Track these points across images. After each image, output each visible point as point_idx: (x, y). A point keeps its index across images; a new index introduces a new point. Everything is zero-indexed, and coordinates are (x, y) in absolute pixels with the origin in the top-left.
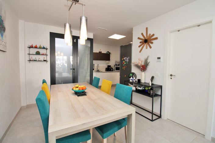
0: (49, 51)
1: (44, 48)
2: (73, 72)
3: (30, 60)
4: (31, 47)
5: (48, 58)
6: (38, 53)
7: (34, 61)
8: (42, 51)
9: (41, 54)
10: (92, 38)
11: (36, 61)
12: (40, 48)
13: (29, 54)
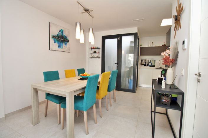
0: (101, 50)
1: (98, 48)
2: (117, 67)
6: (95, 52)
9: (97, 52)
10: (136, 32)
11: (94, 57)
12: (96, 48)
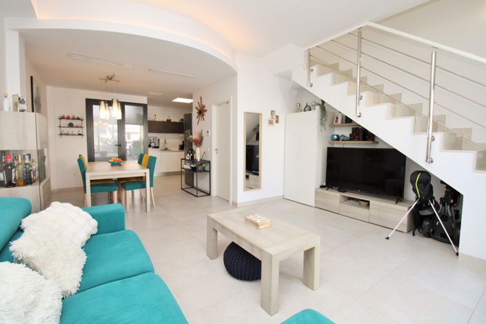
0: (85, 122)
1: (78, 119)
2: (119, 150)
3: (61, 134)
4: (62, 118)
5: (84, 131)
6: (71, 125)
7: (67, 135)
8: (76, 123)
9: (74, 126)
10: (146, 103)
11: (69, 135)
12: (74, 119)
13: (60, 127)
